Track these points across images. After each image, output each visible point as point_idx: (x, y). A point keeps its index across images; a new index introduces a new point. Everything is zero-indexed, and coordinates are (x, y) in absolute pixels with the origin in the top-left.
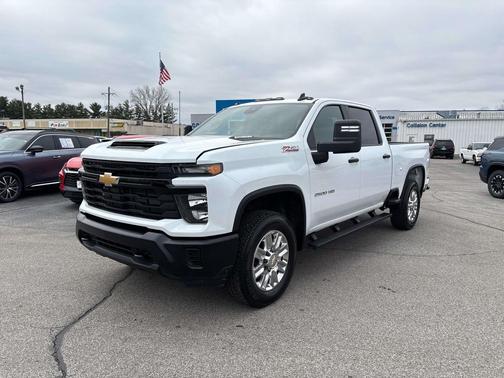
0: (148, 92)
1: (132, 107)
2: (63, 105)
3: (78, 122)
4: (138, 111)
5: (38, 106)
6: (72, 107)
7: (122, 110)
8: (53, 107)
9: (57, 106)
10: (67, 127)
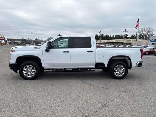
0: (144, 29)
1: (138, 34)
2: (117, 35)
3: (117, 40)
4: (140, 36)
5: (110, 36)
6: (119, 36)
7: (135, 36)
8: (114, 36)
9: (115, 36)
10: (115, 42)
